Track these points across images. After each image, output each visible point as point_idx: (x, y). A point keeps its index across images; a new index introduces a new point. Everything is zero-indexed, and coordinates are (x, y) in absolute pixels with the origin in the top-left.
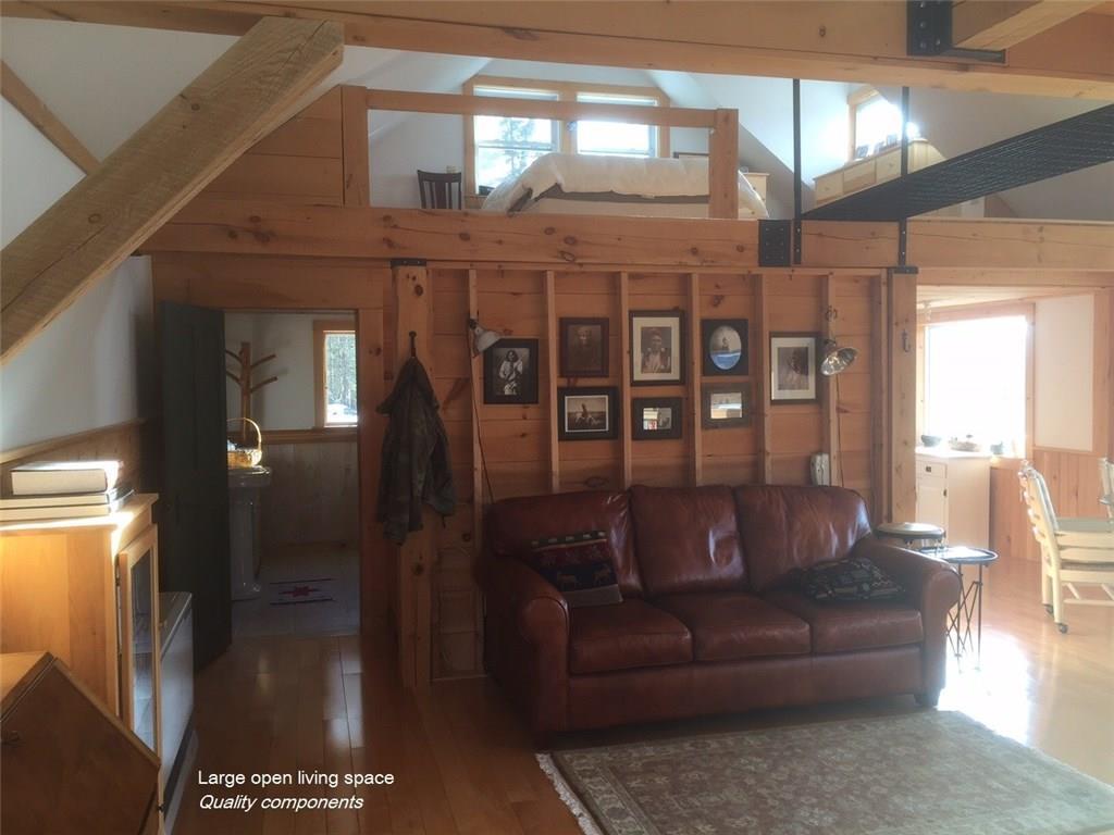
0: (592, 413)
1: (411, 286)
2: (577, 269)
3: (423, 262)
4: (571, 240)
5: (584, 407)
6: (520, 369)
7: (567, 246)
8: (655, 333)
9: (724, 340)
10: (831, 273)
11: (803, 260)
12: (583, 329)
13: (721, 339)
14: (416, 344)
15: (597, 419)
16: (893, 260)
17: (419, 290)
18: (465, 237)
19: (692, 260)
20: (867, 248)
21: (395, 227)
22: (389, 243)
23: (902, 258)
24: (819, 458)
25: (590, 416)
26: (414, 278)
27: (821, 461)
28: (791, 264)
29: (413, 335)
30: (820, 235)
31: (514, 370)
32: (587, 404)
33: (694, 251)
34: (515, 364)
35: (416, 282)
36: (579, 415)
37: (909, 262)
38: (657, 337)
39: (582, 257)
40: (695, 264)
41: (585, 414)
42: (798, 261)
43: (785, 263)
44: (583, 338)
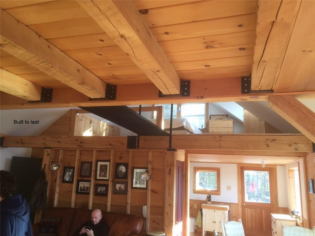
0: (86, 187)
1: (47, 153)
2: (84, 149)
3: (50, 148)
4: (81, 142)
5: (84, 185)
6: (71, 174)
7: (80, 144)
8: (103, 166)
9: (121, 169)
10: (150, 151)
11: (139, 147)
12: (86, 165)
13: (120, 168)
14: (46, 167)
15: (86, 189)
16: (168, 147)
17: (48, 154)
18: (59, 142)
19: (110, 147)
20: (159, 143)
21: (46, 140)
22: (44, 144)
23: (170, 146)
24: (144, 206)
25: (85, 188)
26: (48, 152)
27: (144, 208)
28: (136, 148)
29: (45, 165)
30: (145, 140)
31: (69, 174)
32: (85, 184)
33: (110, 145)
34: (70, 173)
35: (48, 153)
36: (82, 187)
37: (172, 147)
38: (104, 167)
39: (83, 146)
40: (111, 148)
41: (84, 187)
42: (138, 147)
43: (135, 148)
44: (86, 167)
